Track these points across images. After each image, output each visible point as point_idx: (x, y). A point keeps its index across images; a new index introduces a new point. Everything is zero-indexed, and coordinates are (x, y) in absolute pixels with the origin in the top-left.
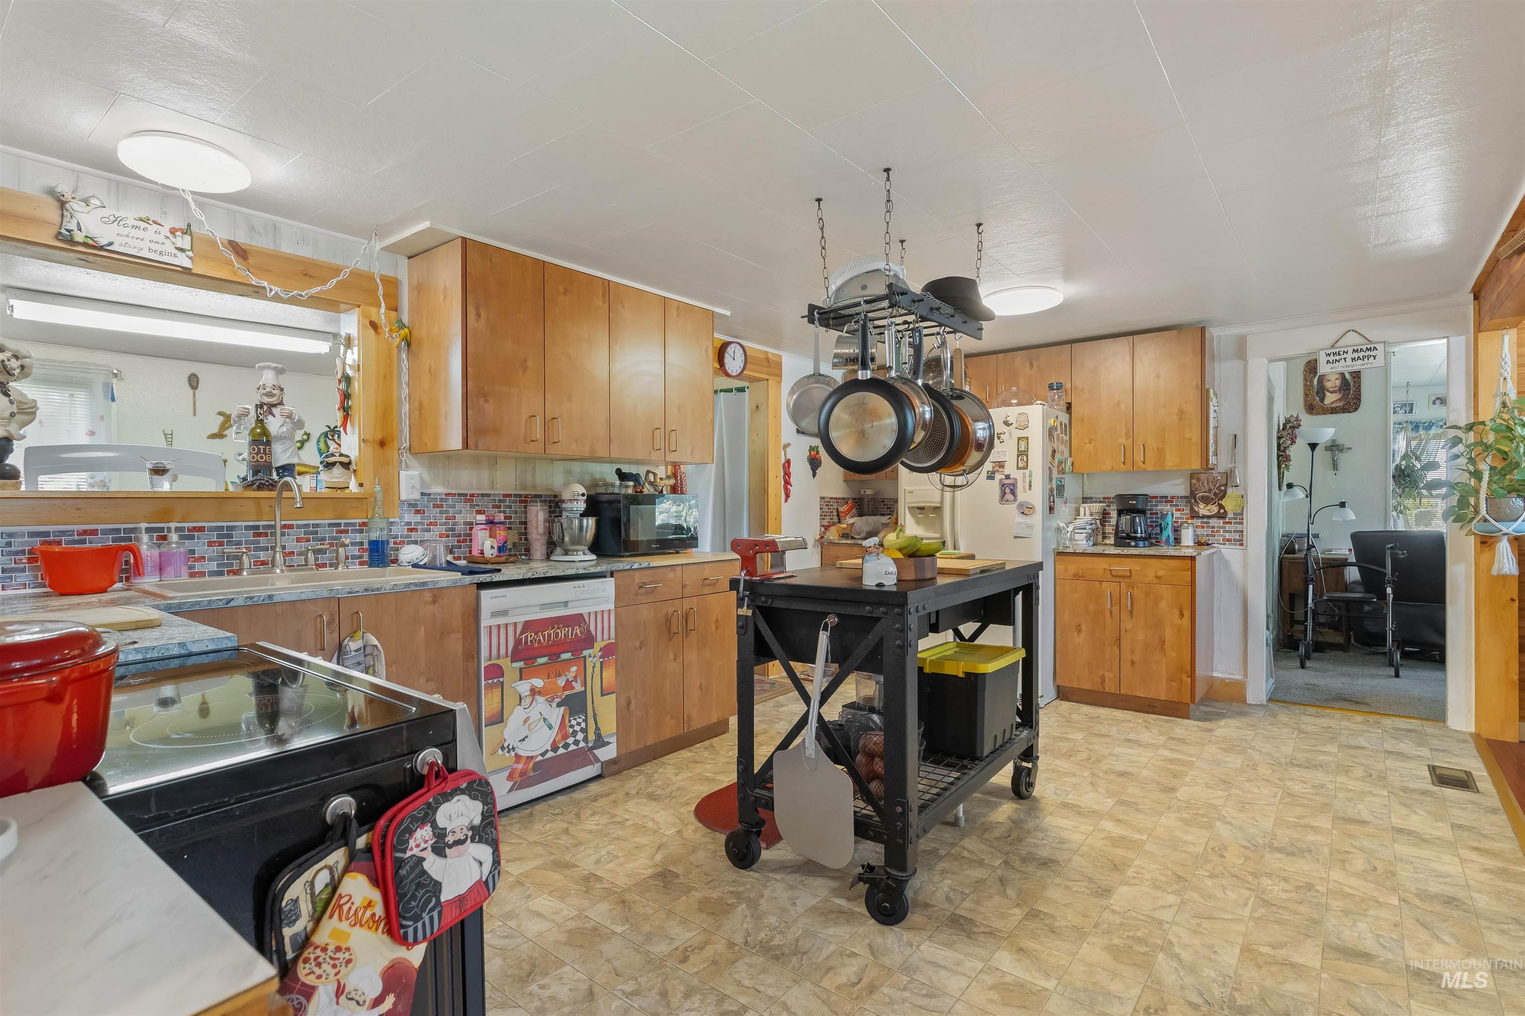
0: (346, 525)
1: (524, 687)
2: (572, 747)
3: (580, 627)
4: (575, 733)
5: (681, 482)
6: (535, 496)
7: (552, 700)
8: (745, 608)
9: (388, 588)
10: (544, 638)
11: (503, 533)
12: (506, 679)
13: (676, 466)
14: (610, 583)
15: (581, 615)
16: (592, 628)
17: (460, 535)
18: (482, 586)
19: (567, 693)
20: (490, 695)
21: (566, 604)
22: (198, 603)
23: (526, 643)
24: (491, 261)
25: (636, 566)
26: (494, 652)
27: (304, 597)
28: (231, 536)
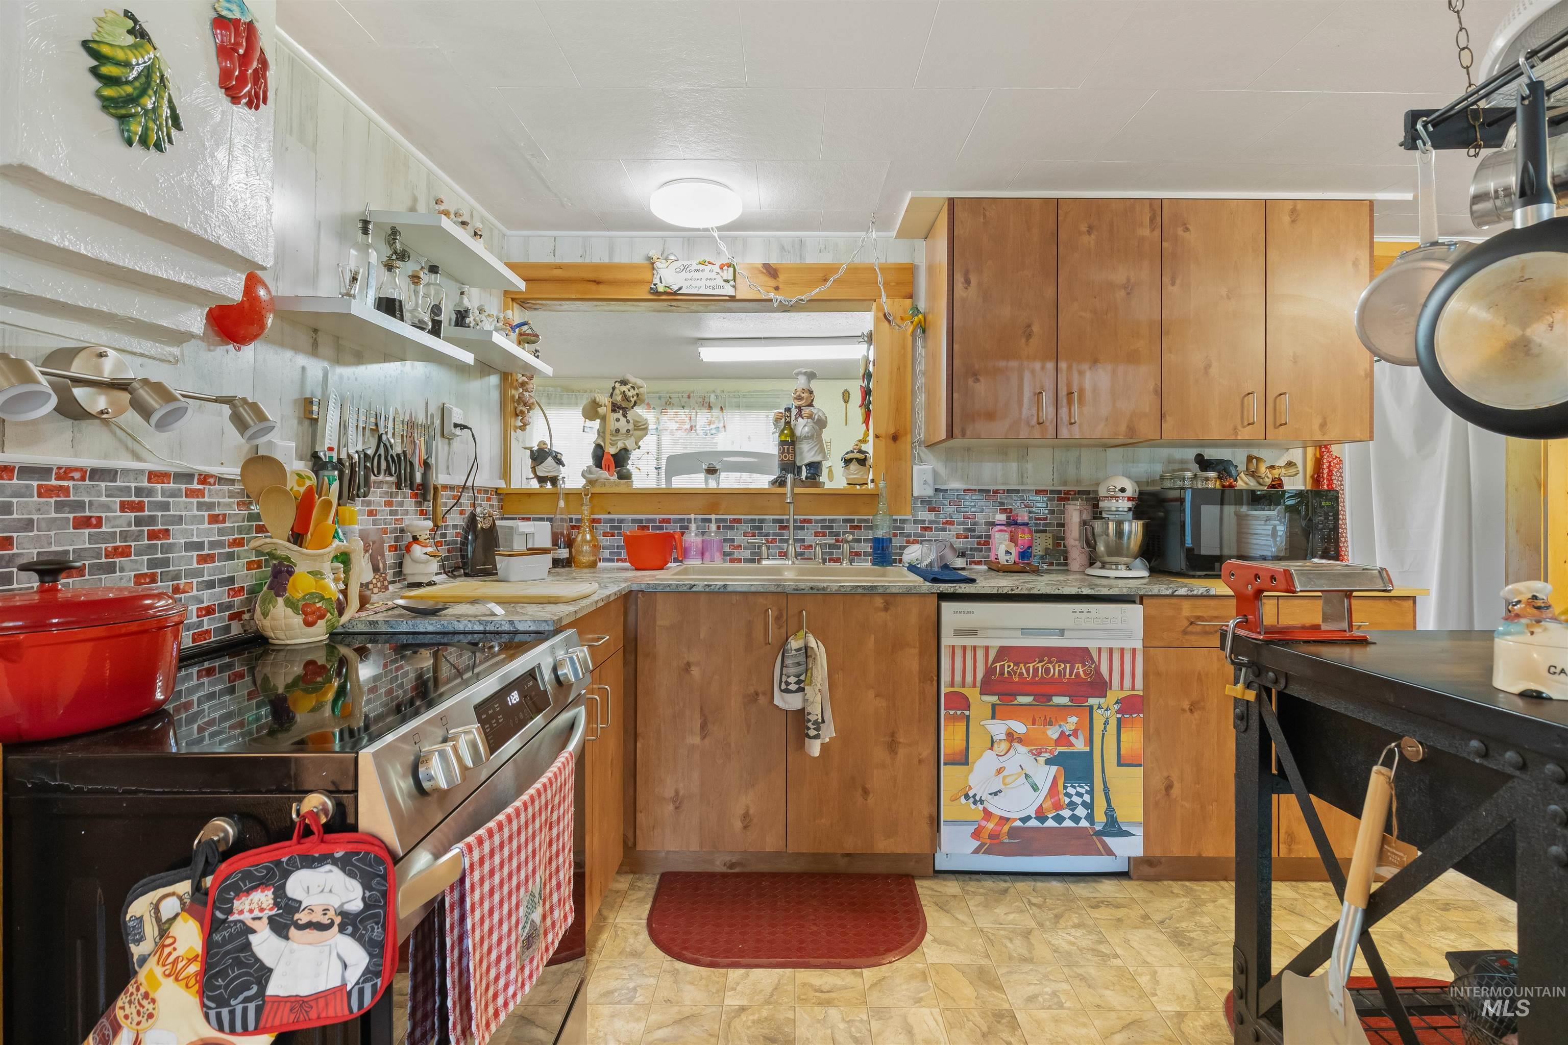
0: (860, 521)
1: (998, 728)
2: (1068, 823)
3: (1084, 665)
4: (1072, 806)
5: (1330, 471)
6: (1080, 492)
7: (1039, 754)
8: (1240, 686)
9: (834, 587)
10: (1028, 672)
11: (1027, 536)
12: (973, 713)
13: (1322, 448)
14: (1136, 611)
15: (1086, 650)
16: (1104, 670)
17: (980, 537)
18: (944, 597)
19: (1061, 749)
20: (950, 728)
21: (1062, 632)
22: (669, 585)
23: (1002, 673)
24: (985, 216)
25: (1182, 591)
26: (958, 678)
27: (753, 589)
28: (761, 528)
